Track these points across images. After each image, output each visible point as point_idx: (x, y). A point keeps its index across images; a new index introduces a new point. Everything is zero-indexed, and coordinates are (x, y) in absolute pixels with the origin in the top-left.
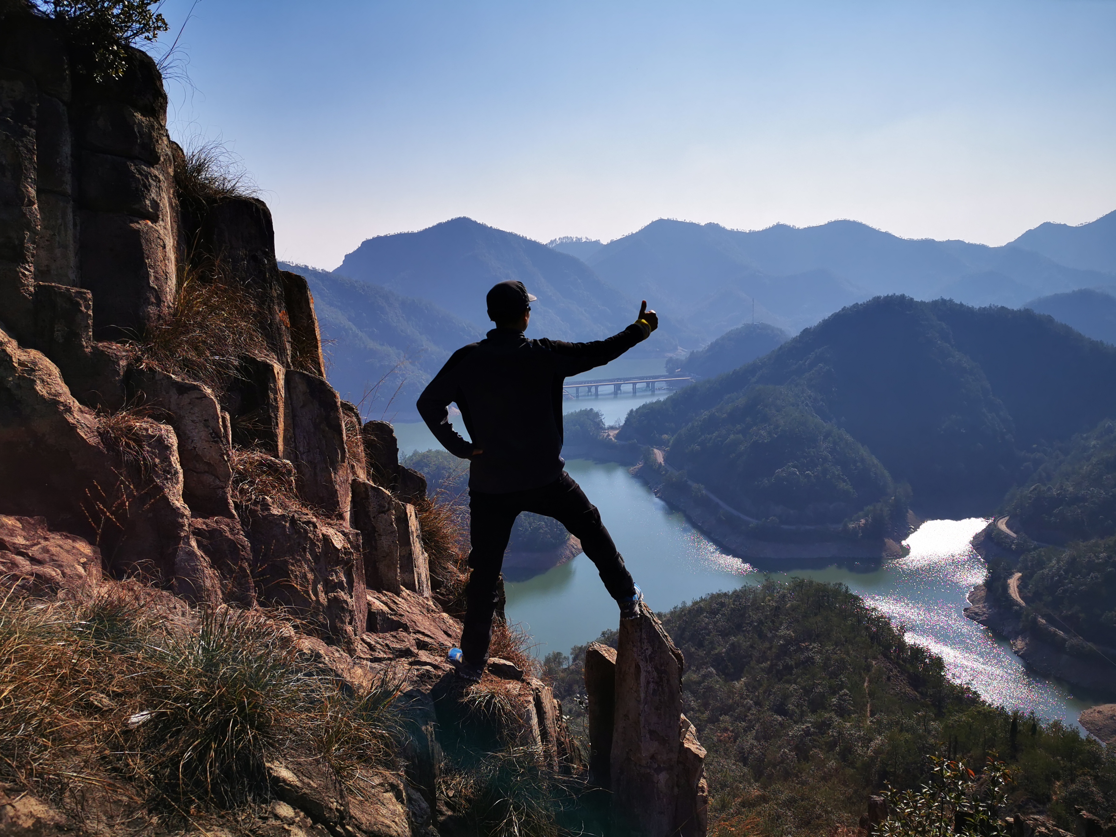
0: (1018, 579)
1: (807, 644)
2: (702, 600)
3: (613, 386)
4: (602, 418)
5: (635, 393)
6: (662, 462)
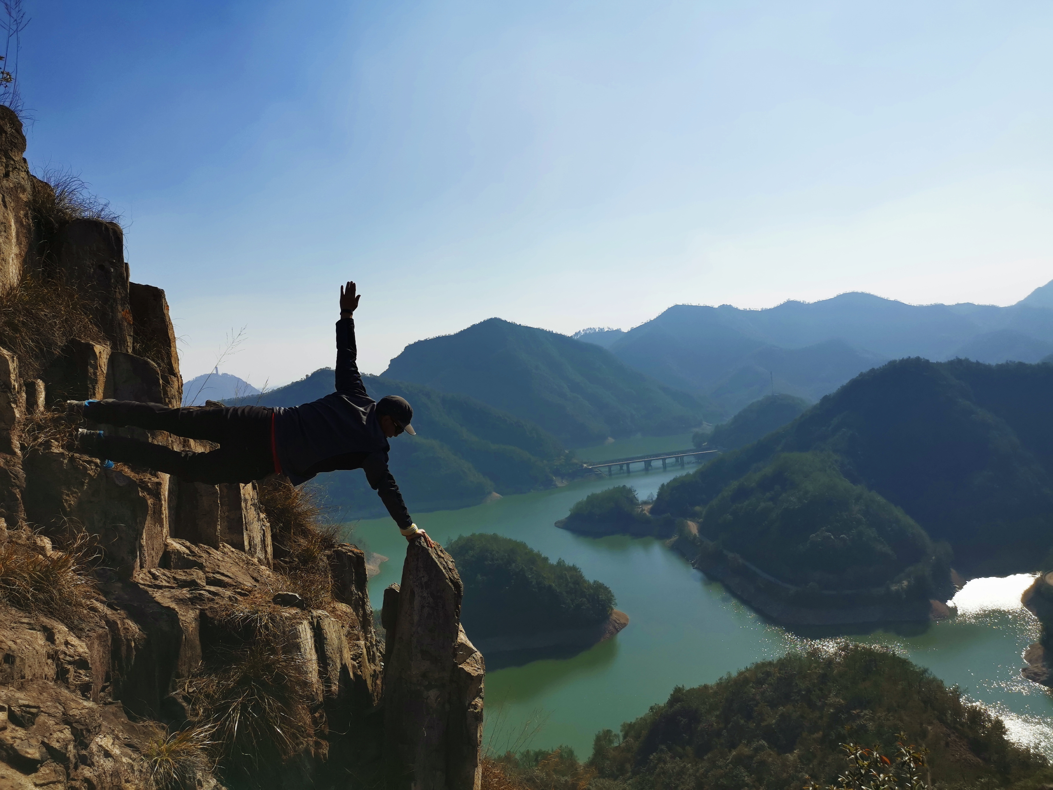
1: (858, 711)
2: (747, 669)
3: (644, 462)
4: (635, 494)
5: (664, 469)
6: (697, 534)
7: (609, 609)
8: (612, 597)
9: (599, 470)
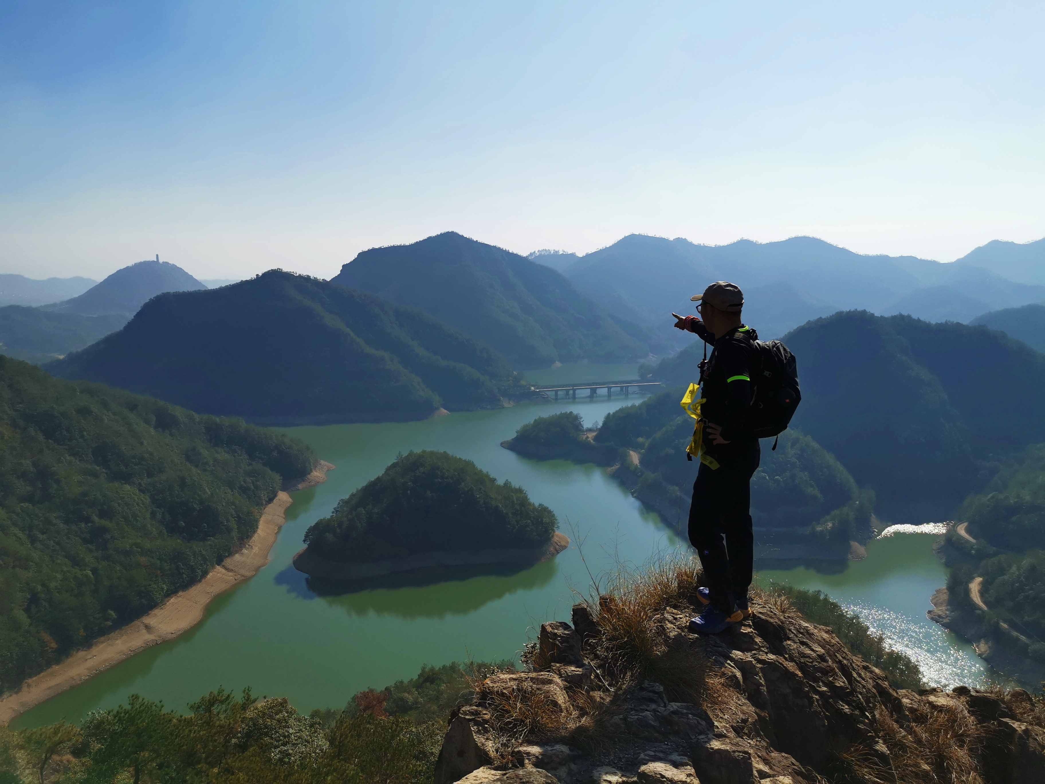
0: (979, 584)
3: (589, 390)
4: (581, 421)
5: (610, 397)
6: (638, 464)
7: (551, 531)
9: (546, 394)
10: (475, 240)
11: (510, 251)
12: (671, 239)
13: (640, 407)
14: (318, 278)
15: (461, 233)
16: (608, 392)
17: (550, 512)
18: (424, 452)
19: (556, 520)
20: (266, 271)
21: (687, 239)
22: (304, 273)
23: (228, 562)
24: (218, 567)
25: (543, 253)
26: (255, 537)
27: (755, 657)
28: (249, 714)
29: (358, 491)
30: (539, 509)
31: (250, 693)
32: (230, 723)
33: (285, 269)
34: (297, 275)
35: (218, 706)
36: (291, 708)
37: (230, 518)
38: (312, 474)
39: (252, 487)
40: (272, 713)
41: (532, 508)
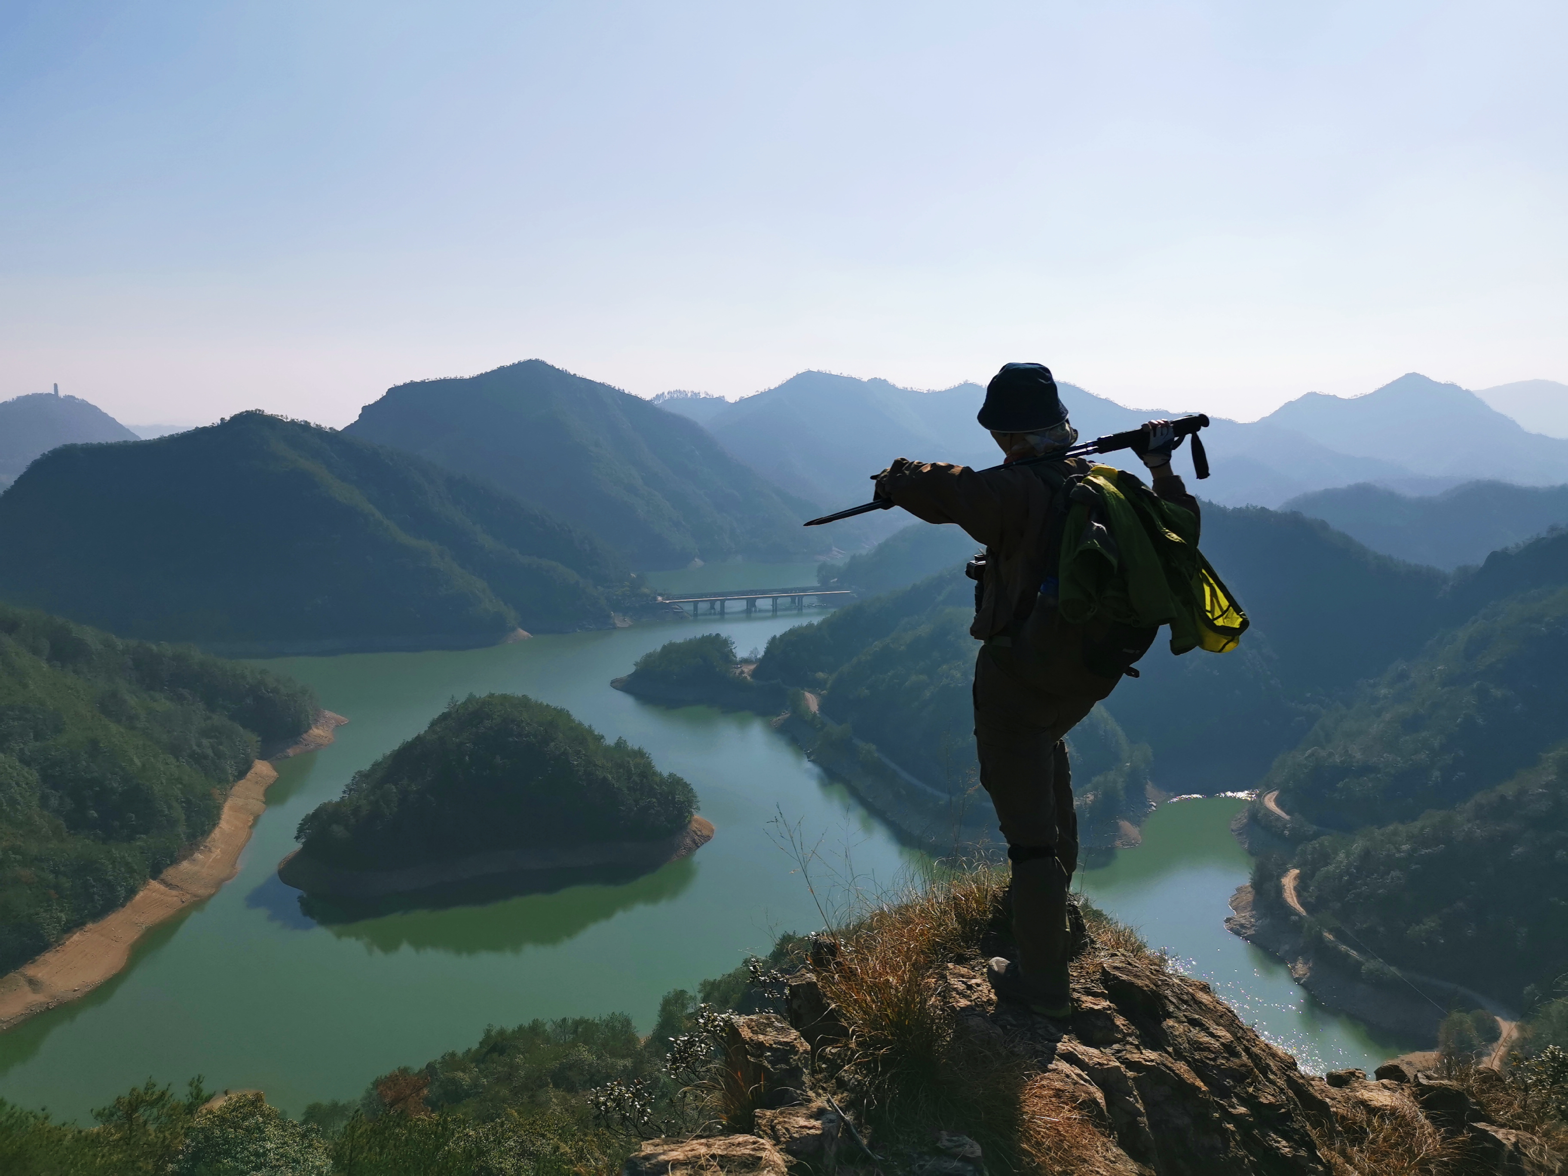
0: (1295, 878)
3: (745, 601)
4: (733, 648)
5: (775, 613)
6: (817, 712)
7: (687, 814)
8: (694, 799)
9: (680, 607)
10: (572, 373)
11: (626, 392)
12: (865, 379)
13: (820, 626)
14: (323, 426)
15: (549, 362)
16: (773, 605)
17: (686, 785)
18: (492, 696)
19: (696, 797)
20: (237, 412)
21: (887, 379)
22: (300, 417)
23: (170, 873)
24: (153, 882)
25: (675, 396)
26: (216, 833)
27: (1120, 1057)
28: (199, 1121)
29: (385, 758)
30: (669, 781)
31: (202, 1086)
32: (165, 1138)
33: (269, 411)
34: (288, 420)
35: (145, 1110)
36: (270, 1109)
37: (175, 804)
38: (311, 731)
39: (212, 754)
40: (238, 1118)
41: (657, 779)
